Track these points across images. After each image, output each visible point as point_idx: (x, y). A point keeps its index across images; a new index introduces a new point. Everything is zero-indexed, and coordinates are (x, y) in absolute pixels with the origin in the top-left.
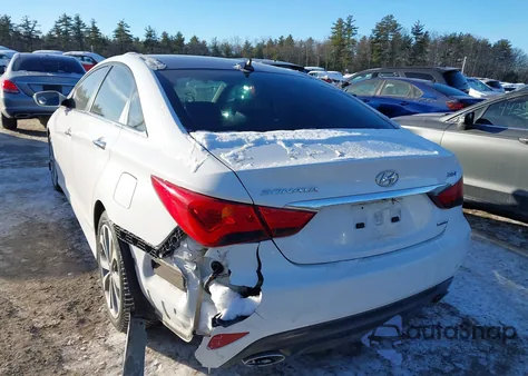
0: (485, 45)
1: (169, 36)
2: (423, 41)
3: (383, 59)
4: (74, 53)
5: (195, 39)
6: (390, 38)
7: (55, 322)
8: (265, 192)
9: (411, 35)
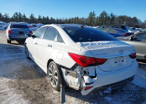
0: (130, 18)
1: (45, 17)
2: (113, 17)
3: (103, 22)
4: (21, 22)
5: (52, 18)
6: (105, 17)
7: (39, 89)
8: (97, 55)
9: (110, 16)
